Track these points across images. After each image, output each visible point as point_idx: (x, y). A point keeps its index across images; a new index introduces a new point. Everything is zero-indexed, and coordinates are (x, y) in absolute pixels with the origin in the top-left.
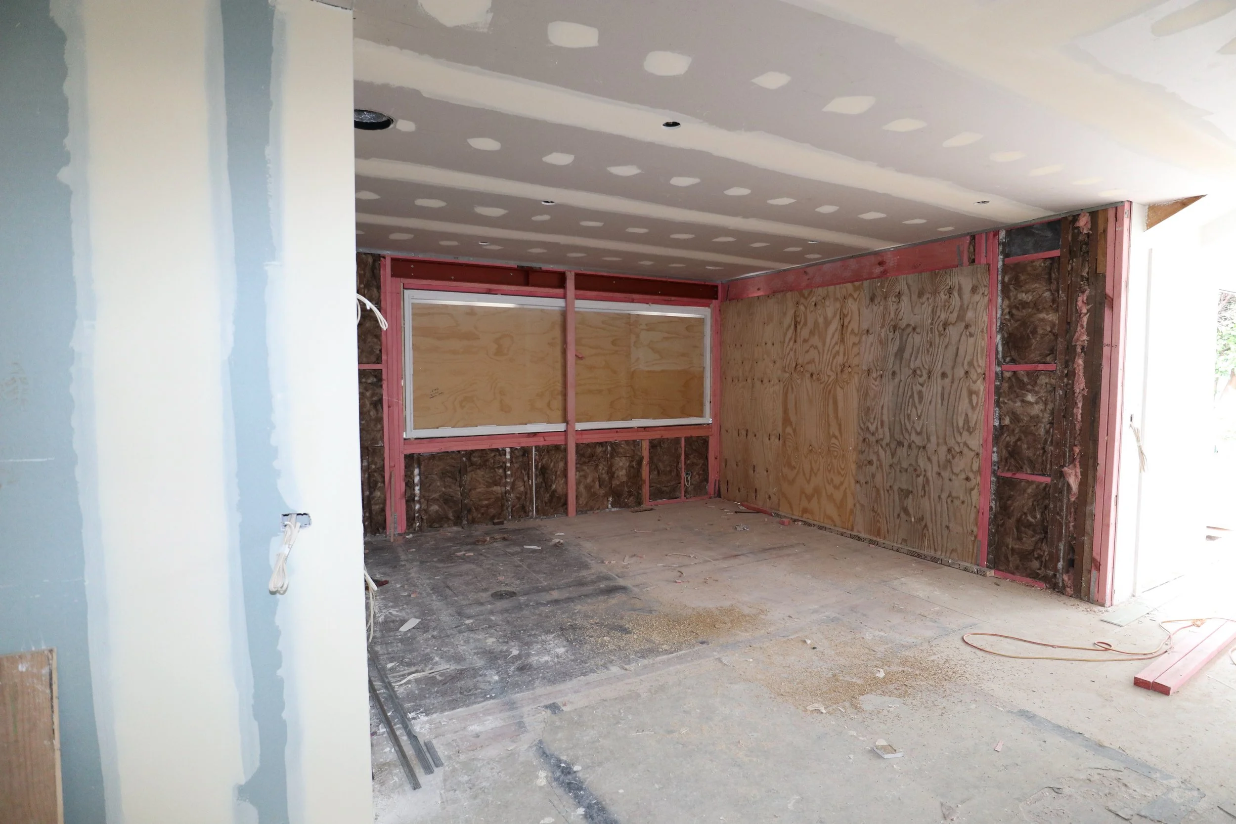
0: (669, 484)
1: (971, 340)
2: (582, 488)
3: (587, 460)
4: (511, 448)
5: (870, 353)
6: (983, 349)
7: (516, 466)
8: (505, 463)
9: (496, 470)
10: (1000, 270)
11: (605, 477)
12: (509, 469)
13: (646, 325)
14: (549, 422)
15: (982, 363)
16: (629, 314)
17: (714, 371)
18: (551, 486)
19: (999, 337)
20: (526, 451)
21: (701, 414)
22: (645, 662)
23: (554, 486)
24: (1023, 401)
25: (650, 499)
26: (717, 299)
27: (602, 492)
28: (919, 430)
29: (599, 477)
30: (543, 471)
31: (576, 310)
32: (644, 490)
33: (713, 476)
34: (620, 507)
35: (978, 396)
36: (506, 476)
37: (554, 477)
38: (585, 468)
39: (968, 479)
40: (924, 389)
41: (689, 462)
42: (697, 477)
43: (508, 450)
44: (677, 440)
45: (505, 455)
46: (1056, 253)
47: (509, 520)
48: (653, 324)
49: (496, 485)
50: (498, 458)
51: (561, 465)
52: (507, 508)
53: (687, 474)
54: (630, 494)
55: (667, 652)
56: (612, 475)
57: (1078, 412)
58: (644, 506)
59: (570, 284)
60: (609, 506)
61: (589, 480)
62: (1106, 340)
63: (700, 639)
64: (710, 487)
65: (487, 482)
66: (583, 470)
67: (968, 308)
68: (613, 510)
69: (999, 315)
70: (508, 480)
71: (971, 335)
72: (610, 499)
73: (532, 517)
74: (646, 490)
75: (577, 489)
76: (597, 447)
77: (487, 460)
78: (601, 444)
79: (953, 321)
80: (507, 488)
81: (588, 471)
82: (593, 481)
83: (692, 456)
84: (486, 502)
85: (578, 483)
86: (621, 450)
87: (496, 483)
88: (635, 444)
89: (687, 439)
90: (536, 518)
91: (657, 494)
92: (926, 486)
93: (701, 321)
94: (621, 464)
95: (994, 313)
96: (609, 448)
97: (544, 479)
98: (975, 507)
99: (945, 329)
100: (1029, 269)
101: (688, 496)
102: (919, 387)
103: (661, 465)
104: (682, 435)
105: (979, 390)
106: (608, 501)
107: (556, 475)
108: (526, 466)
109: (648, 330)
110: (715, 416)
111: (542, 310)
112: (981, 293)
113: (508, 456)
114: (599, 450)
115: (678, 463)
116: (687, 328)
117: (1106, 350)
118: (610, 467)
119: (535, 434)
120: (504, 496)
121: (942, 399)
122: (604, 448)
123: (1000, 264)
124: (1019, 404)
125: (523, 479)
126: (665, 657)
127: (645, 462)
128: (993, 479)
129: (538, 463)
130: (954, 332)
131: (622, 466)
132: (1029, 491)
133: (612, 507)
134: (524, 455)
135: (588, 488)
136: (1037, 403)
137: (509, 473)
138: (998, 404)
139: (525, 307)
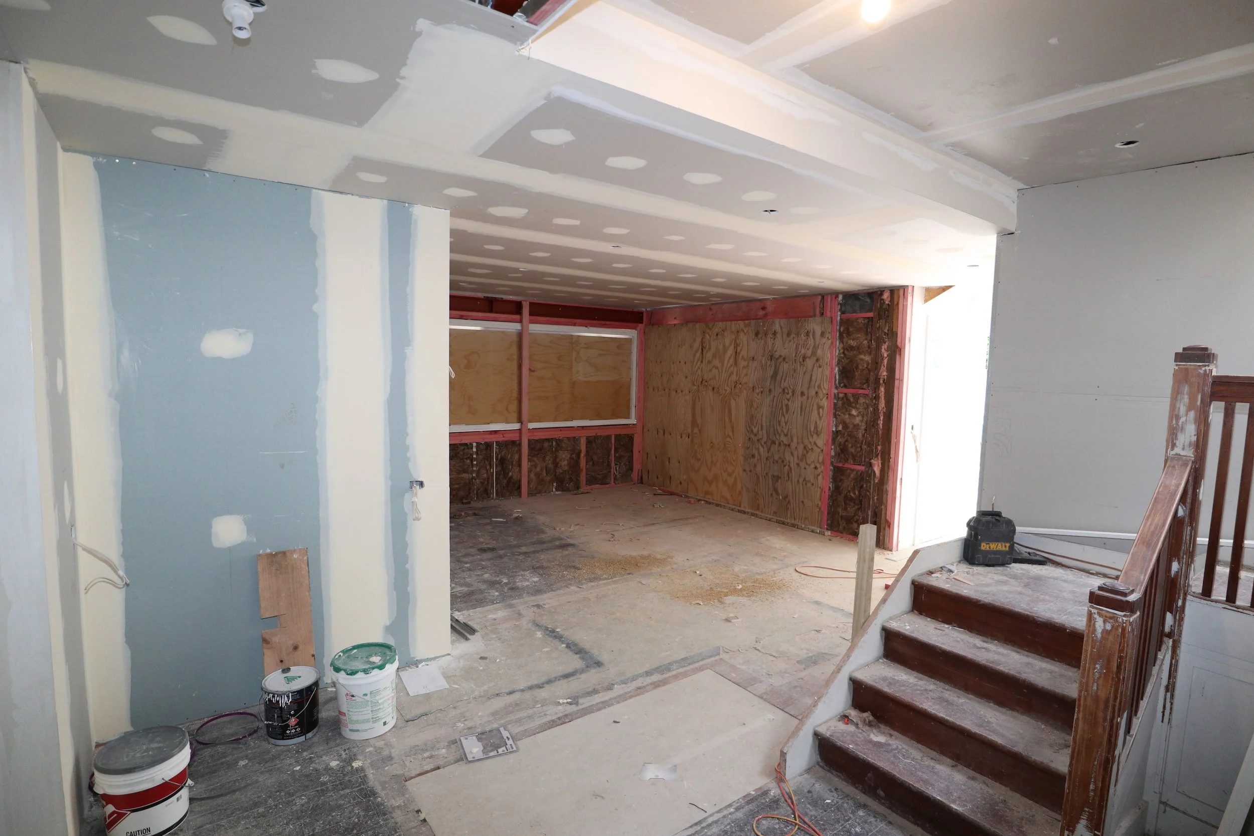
0: (602, 473)
1: (820, 370)
2: (532, 476)
3: (536, 453)
4: (477, 443)
5: (754, 375)
6: (827, 376)
7: (481, 457)
8: (472, 455)
9: (465, 460)
10: (838, 322)
11: (551, 466)
12: (475, 459)
13: (585, 344)
14: (507, 422)
15: (826, 386)
16: (572, 335)
17: (639, 380)
18: (508, 473)
19: (837, 369)
20: (488, 446)
21: (628, 416)
22: (592, 584)
23: (510, 474)
24: (849, 414)
25: (586, 484)
26: (642, 323)
27: (548, 478)
28: (785, 432)
29: (546, 467)
30: (502, 462)
31: (530, 332)
32: (581, 477)
33: (637, 466)
34: (563, 491)
35: (823, 409)
36: (473, 465)
37: (511, 467)
38: (535, 459)
39: (816, 468)
40: (789, 403)
41: (617, 455)
42: (624, 466)
43: (475, 444)
44: (609, 437)
45: (472, 448)
46: (870, 315)
47: (475, 501)
48: (591, 343)
49: (464, 473)
50: (466, 451)
51: (516, 456)
52: (473, 491)
53: (616, 464)
54: (571, 480)
55: (605, 579)
56: (556, 464)
57: (881, 422)
58: (581, 490)
59: (526, 310)
60: (554, 490)
61: (538, 469)
62: (897, 376)
63: (628, 572)
64: (635, 475)
65: (457, 470)
66: (534, 461)
67: (818, 347)
68: (557, 493)
69: (837, 354)
70: (475, 469)
71: (820, 367)
72: (555, 484)
73: (493, 499)
74: (583, 478)
75: (529, 476)
76: (545, 442)
77: (458, 453)
78: (548, 440)
79: (809, 356)
80: (474, 475)
81: (538, 462)
82: (542, 470)
83: (620, 450)
84: (457, 486)
85: (530, 471)
86: (564, 445)
87: (465, 471)
88: (575, 440)
89: (616, 436)
90: (496, 499)
91: (591, 481)
92: (790, 473)
93: (628, 341)
94: (564, 456)
95: (834, 352)
96: (554, 443)
97: (502, 468)
98: (820, 488)
99: (803, 361)
100: (855, 324)
101: (617, 482)
102: (786, 401)
103: (595, 458)
104: (613, 433)
105: (824, 405)
106: (553, 486)
107: (512, 465)
108: (489, 458)
109: (586, 348)
110: (639, 418)
111: (503, 332)
112: (826, 337)
113: (474, 450)
114: (546, 444)
115: (609, 455)
116: (618, 347)
117: (897, 382)
118: (555, 458)
119: (496, 432)
120: (470, 482)
121: (801, 411)
122: (550, 443)
123: (839, 318)
124: (847, 416)
125: (486, 468)
126: (605, 581)
127: (582, 455)
128: (832, 468)
129: (498, 455)
130: (809, 363)
131: (564, 458)
132: (852, 476)
133: (557, 490)
134: (487, 449)
135: (538, 475)
136: (858, 416)
137: (475, 463)
138: (835, 415)
139: (489, 329)
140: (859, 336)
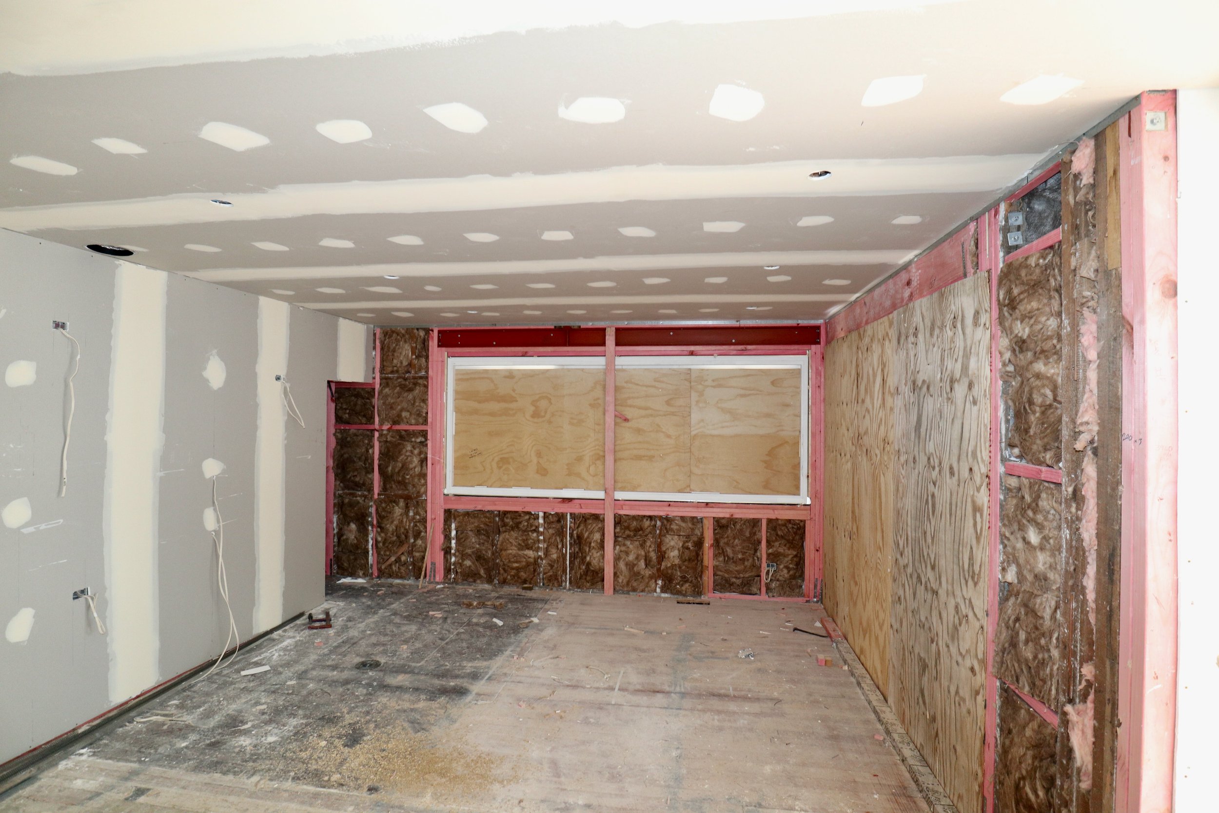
0: (742, 575)
1: (975, 409)
2: (622, 565)
3: (632, 534)
4: (545, 513)
6: (985, 425)
7: (551, 531)
8: (537, 527)
9: (530, 533)
10: (1000, 278)
11: (653, 555)
12: (542, 534)
13: (713, 381)
14: (587, 489)
15: (985, 455)
16: (690, 369)
17: (814, 436)
18: (585, 557)
19: (1002, 406)
20: (560, 517)
21: (796, 491)
23: (588, 558)
24: (1025, 540)
25: (714, 590)
26: (819, 343)
27: (648, 573)
28: (933, 560)
29: (646, 556)
30: (579, 541)
31: (616, 367)
32: (705, 578)
33: (810, 571)
34: (672, 593)
35: (982, 517)
36: (539, 541)
37: (587, 550)
38: (628, 543)
39: (973, 670)
40: (936, 492)
41: (770, 551)
42: (785, 571)
43: (541, 514)
44: (755, 523)
45: (538, 518)
46: (1057, 235)
47: (540, 587)
48: (721, 380)
49: (528, 549)
50: (532, 521)
51: (597, 536)
52: (539, 574)
53: (768, 566)
54: (684, 579)
56: (662, 556)
58: (704, 598)
59: (610, 339)
60: (658, 590)
61: (631, 557)
64: (808, 585)
65: (519, 544)
66: (624, 545)
67: (971, 353)
68: (663, 595)
69: (1000, 365)
70: (541, 546)
71: (975, 402)
72: (660, 582)
73: (565, 588)
74: (708, 578)
75: (615, 566)
76: (645, 520)
77: (520, 523)
78: (651, 518)
79: (958, 378)
80: (539, 554)
81: (631, 546)
82: (637, 558)
83: (777, 544)
84: (516, 565)
85: (617, 559)
86: (674, 527)
87: (529, 547)
88: (696, 521)
89: (770, 521)
90: (570, 590)
91: (723, 585)
92: (938, 663)
93: (797, 373)
94: (672, 543)
95: (996, 361)
96: (659, 523)
97: (580, 549)
98: (981, 729)
99: (951, 390)
101: (771, 594)
102: (932, 487)
103: (729, 551)
104: (764, 515)
105: (983, 505)
106: (657, 584)
107: (590, 547)
108: (561, 533)
109: (714, 387)
110: (814, 495)
111: (582, 370)
112: (982, 325)
113: (541, 521)
114: (647, 523)
115: (756, 551)
116: (773, 383)
117: (1127, 446)
118: (659, 545)
119: (570, 500)
120: (536, 562)
122: (653, 522)
123: (1001, 267)
125: (557, 546)
127: (707, 544)
128: (998, 684)
129: (573, 531)
130: (960, 390)
131: (674, 547)
133: (663, 591)
134: (559, 521)
135: (631, 566)
136: (1042, 548)
137: (541, 538)
138: (1002, 537)
139: (565, 367)
140: (1034, 304)
